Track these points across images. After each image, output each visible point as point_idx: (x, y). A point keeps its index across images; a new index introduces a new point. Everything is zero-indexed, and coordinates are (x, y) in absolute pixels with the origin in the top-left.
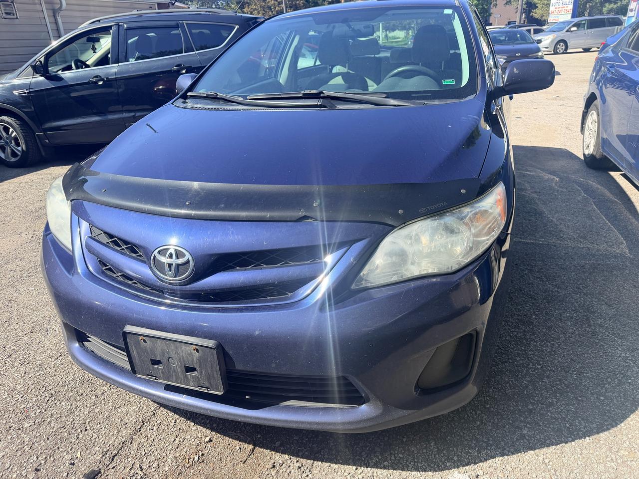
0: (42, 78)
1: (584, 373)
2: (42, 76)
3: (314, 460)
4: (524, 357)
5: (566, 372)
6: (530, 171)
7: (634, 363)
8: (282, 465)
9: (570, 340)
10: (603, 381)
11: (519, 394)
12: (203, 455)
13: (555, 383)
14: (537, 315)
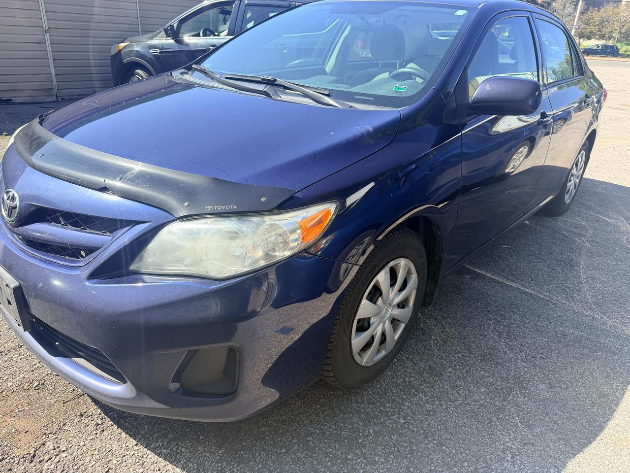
0: (172, 41)
1: (445, 445)
2: (172, 39)
3: (115, 424)
4: (396, 406)
5: (426, 437)
6: (610, 218)
7: (512, 457)
8: (88, 417)
9: (464, 407)
10: (458, 462)
11: (352, 440)
12: (43, 384)
13: (401, 444)
14: (455, 369)
